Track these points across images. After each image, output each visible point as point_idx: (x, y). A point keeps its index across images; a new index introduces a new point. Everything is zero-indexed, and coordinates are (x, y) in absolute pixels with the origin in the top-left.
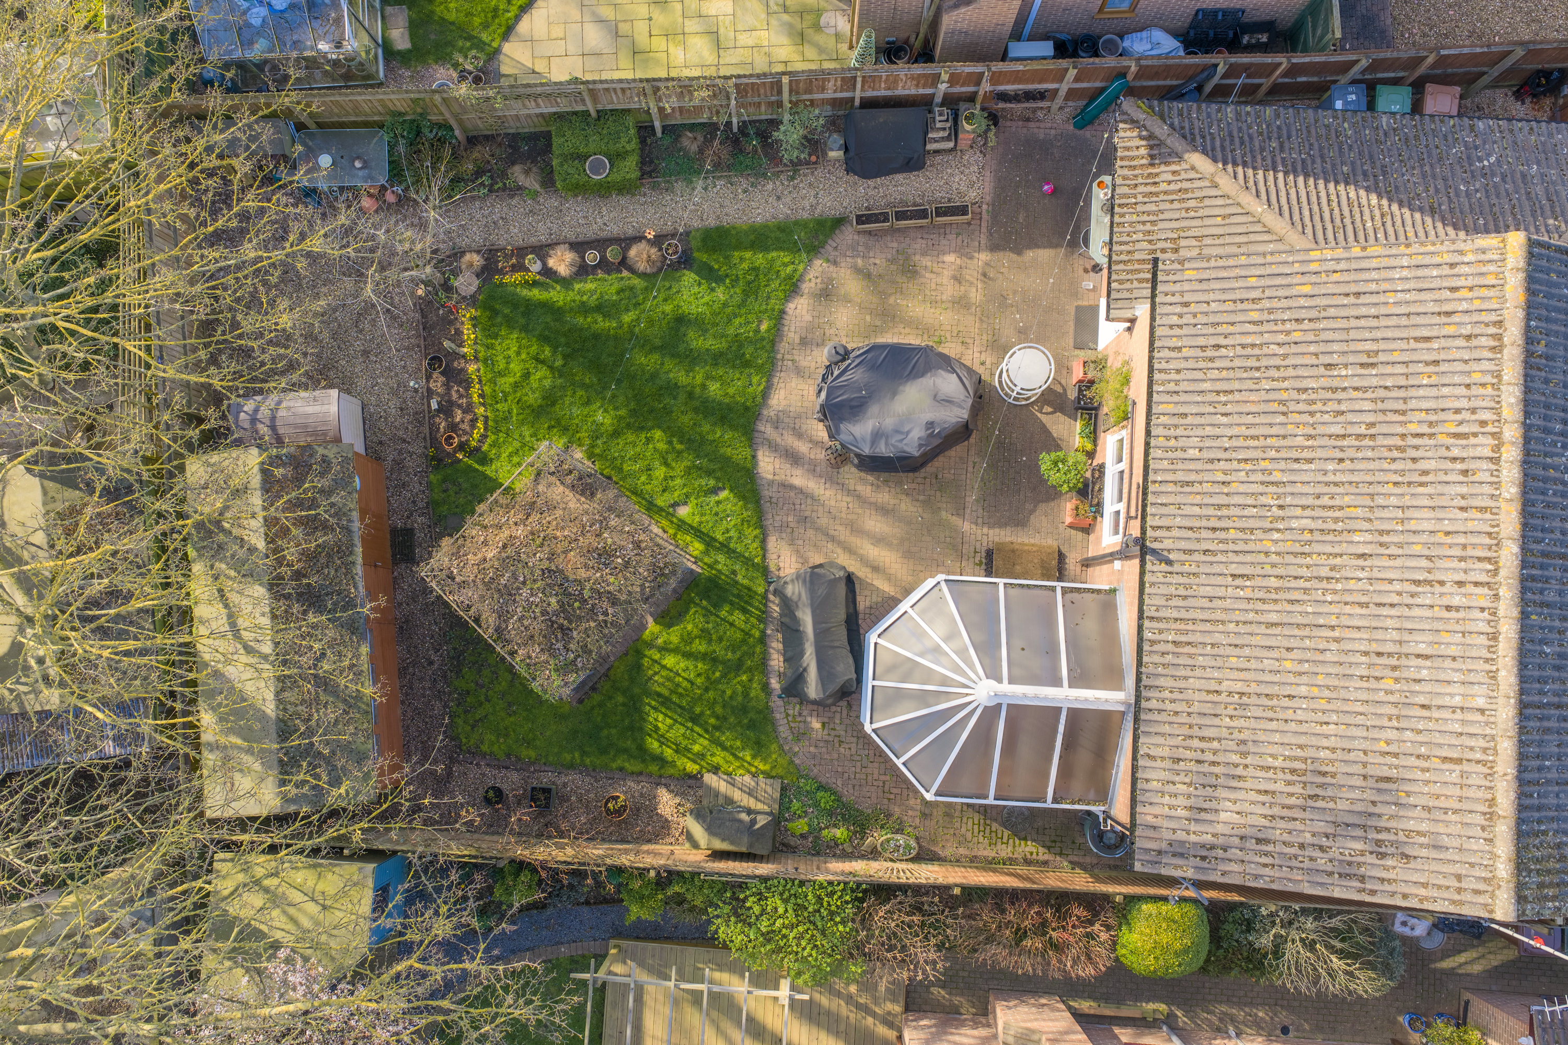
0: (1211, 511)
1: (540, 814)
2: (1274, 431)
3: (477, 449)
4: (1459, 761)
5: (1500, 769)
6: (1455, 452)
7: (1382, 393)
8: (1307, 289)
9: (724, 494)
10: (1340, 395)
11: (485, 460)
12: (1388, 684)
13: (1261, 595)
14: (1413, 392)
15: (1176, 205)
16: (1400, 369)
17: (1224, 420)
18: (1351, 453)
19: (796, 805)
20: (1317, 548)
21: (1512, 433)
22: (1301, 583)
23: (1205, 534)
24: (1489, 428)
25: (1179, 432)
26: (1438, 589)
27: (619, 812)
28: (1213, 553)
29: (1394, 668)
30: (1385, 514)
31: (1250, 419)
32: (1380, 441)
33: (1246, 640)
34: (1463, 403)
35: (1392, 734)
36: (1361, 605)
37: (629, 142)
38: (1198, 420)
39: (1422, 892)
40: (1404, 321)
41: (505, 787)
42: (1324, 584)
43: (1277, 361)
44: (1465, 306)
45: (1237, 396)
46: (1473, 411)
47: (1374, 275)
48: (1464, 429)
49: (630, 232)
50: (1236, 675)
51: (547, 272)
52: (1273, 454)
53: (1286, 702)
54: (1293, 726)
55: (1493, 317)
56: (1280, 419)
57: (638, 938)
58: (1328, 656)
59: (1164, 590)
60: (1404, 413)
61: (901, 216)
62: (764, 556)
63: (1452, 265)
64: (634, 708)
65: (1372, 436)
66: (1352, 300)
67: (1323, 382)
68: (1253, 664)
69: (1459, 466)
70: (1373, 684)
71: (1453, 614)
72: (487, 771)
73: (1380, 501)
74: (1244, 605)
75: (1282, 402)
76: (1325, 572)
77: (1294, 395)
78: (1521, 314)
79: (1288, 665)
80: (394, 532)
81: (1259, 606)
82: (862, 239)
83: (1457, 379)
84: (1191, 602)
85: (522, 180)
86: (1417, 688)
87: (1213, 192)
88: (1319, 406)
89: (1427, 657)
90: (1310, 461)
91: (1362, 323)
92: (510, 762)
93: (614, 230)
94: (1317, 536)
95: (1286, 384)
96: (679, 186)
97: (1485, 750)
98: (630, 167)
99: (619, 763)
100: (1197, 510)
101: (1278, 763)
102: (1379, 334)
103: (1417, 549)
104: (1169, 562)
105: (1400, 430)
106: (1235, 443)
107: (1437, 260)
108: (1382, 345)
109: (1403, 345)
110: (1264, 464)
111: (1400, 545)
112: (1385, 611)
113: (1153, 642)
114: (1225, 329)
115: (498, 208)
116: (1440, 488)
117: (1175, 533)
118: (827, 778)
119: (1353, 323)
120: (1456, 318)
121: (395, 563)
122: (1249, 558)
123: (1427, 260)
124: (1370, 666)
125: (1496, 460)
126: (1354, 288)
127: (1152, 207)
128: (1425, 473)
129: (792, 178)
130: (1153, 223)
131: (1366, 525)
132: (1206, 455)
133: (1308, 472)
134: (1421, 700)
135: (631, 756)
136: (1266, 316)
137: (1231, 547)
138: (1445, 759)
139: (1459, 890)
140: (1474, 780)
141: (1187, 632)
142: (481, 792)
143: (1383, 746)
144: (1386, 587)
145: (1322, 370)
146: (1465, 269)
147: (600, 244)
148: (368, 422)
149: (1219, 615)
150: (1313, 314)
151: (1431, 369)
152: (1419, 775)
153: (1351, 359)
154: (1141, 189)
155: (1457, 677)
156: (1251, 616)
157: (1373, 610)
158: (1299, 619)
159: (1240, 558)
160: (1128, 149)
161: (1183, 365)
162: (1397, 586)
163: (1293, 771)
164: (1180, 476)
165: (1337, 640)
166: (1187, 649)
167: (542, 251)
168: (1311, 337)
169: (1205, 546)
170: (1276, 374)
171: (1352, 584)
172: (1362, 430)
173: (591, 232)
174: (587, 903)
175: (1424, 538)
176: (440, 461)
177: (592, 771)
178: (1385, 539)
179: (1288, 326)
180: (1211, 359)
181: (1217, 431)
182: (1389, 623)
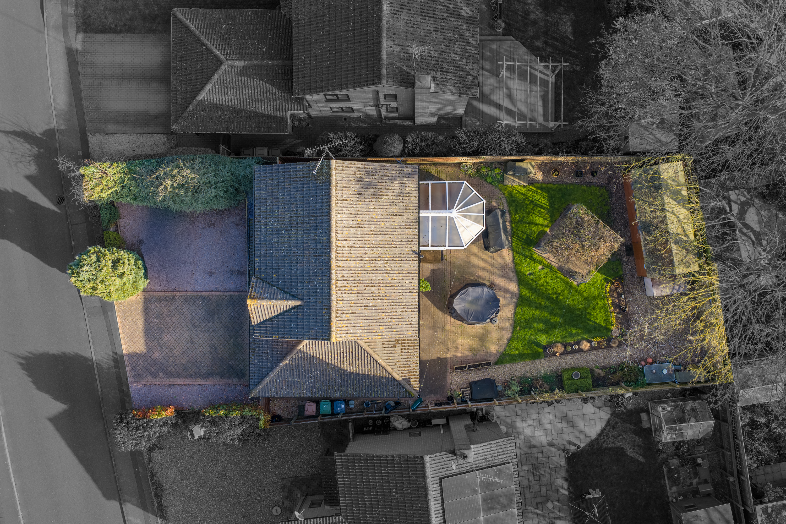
0: (403, 265)
1: (579, 169)
2: (388, 288)
3: (608, 283)
4: (344, 200)
5: (335, 198)
6: (345, 282)
7: (363, 298)
8: (381, 328)
9: (528, 273)
10: (372, 298)
11: (605, 280)
12: (359, 220)
13: (390, 242)
14: (356, 298)
15: (402, 363)
16: (359, 305)
17: (400, 291)
18: (370, 282)
19: (499, 177)
20: (377, 256)
21: (333, 287)
22: (380, 246)
23: (404, 259)
24: (338, 288)
25: (411, 288)
26: (349, 245)
27: (555, 171)
28: (401, 254)
29: (358, 224)
30: (361, 265)
31: (394, 291)
32: (362, 285)
33: (392, 230)
34: (344, 295)
35: (359, 206)
36: (366, 240)
37: (567, 384)
38: (406, 291)
39: (351, 165)
40: (358, 318)
41: (591, 177)
42: (375, 246)
43: (388, 307)
44: (344, 322)
45: (398, 297)
46: (342, 293)
47: (365, 331)
48: (344, 288)
49: (563, 356)
50: (395, 220)
51: (590, 342)
52: (388, 282)
53: (383, 213)
54: (381, 207)
55: (338, 319)
56: (386, 291)
57: (545, 133)
58: (373, 226)
59: (414, 243)
60: (358, 293)
61: (477, 366)
62: (513, 254)
63: (347, 333)
64: (552, 205)
65: (364, 286)
66: (371, 324)
67: (377, 301)
68: (391, 223)
69: (345, 278)
70: (363, 219)
71: (345, 239)
72: (596, 181)
73: (362, 269)
74: (394, 239)
75: (386, 296)
76: (375, 249)
77: (383, 298)
78: (332, 319)
79: (383, 224)
80: (632, 255)
81: (390, 239)
82: (488, 358)
83: (346, 302)
84: (407, 240)
85: (600, 371)
86: (353, 219)
87: (392, 367)
88: (378, 295)
89: (351, 227)
90: (379, 280)
91: (368, 318)
92: (590, 185)
93: (569, 357)
94: (377, 259)
95: (385, 301)
96: (549, 373)
97: (338, 203)
98: (566, 377)
99: (555, 187)
100: (406, 266)
101: (385, 197)
102: (364, 315)
103: (354, 256)
104: (412, 251)
105: (358, 288)
106: (397, 284)
107: (351, 335)
108: (363, 311)
109: (358, 312)
110: (390, 279)
111: (357, 257)
112: (361, 239)
113: (415, 228)
114: (401, 317)
115: (607, 362)
116: (349, 272)
117: (411, 259)
118: (489, 186)
119: (370, 318)
120: (346, 318)
121: (631, 245)
122: (393, 252)
123: (353, 335)
124: (363, 224)
125: (337, 280)
126: (370, 327)
127: (408, 362)
128: (352, 277)
129: (512, 377)
130: (408, 358)
131: (365, 262)
132: (404, 281)
133: (379, 276)
134: (352, 216)
135: (551, 189)
136: (391, 320)
137: (397, 255)
138: (346, 200)
139: (343, 167)
140: (340, 195)
141: (408, 231)
142: (598, 175)
143: (360, 203)
144: (360, 245)
145: (377, 305)
146: (344, 332)
147: (573, 352)
148: (644, 289)
149: (400, 236)
150: (379, 321)
151: (352, 305)
152: (352, 196)
153: (370, 308)
154: (412, 368)
155: (344, 222)
156: (392, 237)
157: (363, 239)
158: (380, 236)
159: (395, 252)
160: (416, 381)
161: (411, 307)
162: (358, 246)
163: (381, 195)
164: (410, 275)
165: (371, 231)
166: (407, 227)
167: (592, 348)
168: (380, 314)
169: (404, 255)
170: (388, 304)
171: (368, 246)
172: (367, 288)
173: (576, 356)
174: (562, 143)
175: (352, 259)
176: (620, 278)
177: (563, 183)
178: (361, 258)
179: (385, 317)
180: (404, 308)
181: (402, 288)
182: (359, 236)
